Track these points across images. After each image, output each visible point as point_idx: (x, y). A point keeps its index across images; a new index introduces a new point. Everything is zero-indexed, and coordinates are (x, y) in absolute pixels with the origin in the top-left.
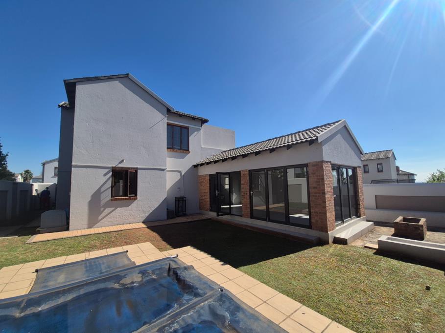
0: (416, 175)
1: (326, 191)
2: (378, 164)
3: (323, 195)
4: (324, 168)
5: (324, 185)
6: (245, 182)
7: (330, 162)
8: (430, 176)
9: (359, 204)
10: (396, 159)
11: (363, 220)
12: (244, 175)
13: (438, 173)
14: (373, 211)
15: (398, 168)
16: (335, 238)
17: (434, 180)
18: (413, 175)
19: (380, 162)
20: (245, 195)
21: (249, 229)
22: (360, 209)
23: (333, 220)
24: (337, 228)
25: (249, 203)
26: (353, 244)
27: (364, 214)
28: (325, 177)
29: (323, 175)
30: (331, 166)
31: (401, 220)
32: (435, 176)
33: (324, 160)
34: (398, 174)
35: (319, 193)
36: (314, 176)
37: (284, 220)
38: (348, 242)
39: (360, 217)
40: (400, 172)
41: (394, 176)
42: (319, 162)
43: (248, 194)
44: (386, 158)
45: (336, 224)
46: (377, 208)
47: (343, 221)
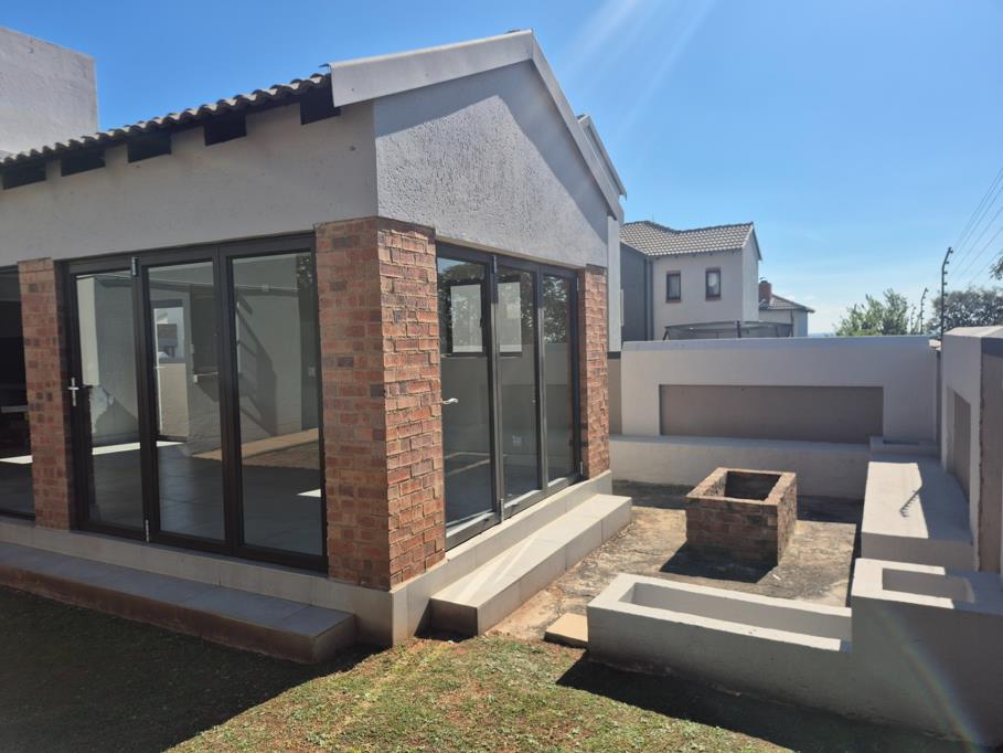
0: (812, 311)
1: (388, 378)
2: (708, 272)
3: (378, 400)
4: (383, 256)
5: (379, 347)
6: (41, 332)
7: (430, 232)
8: (847, 316)
9: (586, 426)
10: (759, 257)
11: (600, 489)
12: (33, 288)
13: (867, 307)
14: (647, 445)
15: (765, 288)
16: (432, 605)
17: (855, 327)
18: (804, 310)
19: (713, 263)
20: (44, 401)
21: (45, 593)
22: (586, 444)
23: (430, 518)
24: (451, 555)
25: (62, 446)
26: (504, 629)
27: (605, 464)
28: (388, 309)
29: (376, 296)
30: (432, 250)
31: (714, 489)
32: (860, 315)
33: (382, 213)
34: (762, 309)
35: (360, 392)
36: (338, 302)
37: (220, 535)
38: (482, 621)
39: (584, 477)
40: (772, 301)
41: (750, 312)
42: (359, 226)
43: (58, 400)
44: (733, 251)
45: (450, 534)
46: (663, 432)
47: (496, 509)
